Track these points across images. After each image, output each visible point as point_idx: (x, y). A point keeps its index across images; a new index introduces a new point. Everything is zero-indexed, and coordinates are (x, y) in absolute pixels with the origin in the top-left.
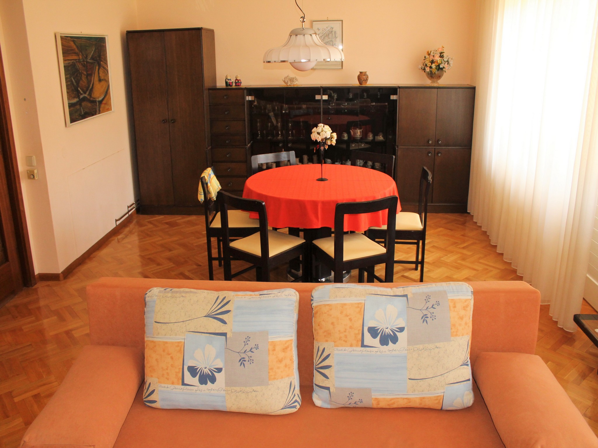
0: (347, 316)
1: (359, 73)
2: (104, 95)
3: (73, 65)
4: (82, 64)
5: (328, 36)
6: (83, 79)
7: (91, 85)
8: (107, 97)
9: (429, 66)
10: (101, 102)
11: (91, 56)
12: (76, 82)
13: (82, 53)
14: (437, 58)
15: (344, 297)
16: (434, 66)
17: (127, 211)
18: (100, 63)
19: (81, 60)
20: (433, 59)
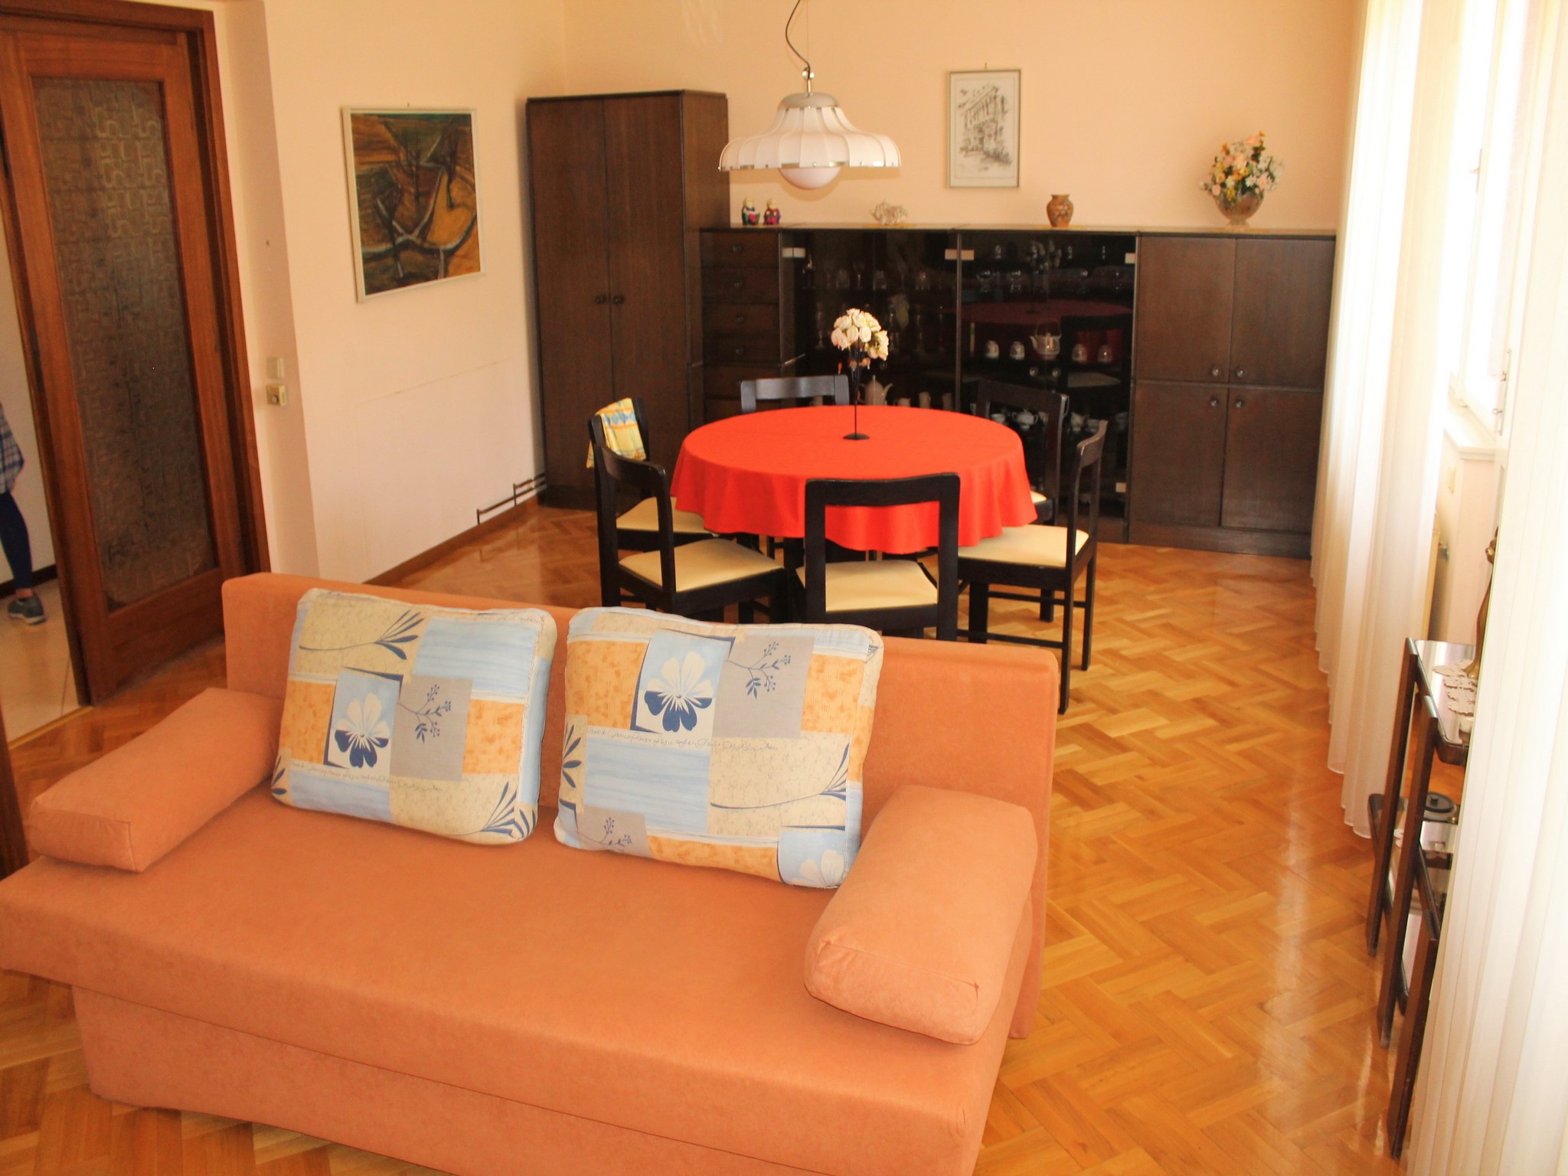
0: (613, 665)
1: (1050, 199)
2: (462, 237)
3: (383, 174)
4: (405, 172)
5: (986, 109)
6: (407, 203)
7: (426, 219)
8: (470, 242)
9: (1220, 181)
10: (450, 253)
11: (429, 155)
12: (387, 208)
13: (406, 147)
14: (1240, 164)
15: (616, 630)
16: (1230, 182)
17: (512, 494)
18: (455, 169)
19: (404, 163)
20: (1232, 165)
